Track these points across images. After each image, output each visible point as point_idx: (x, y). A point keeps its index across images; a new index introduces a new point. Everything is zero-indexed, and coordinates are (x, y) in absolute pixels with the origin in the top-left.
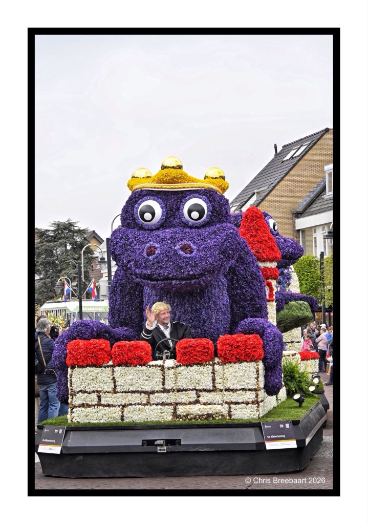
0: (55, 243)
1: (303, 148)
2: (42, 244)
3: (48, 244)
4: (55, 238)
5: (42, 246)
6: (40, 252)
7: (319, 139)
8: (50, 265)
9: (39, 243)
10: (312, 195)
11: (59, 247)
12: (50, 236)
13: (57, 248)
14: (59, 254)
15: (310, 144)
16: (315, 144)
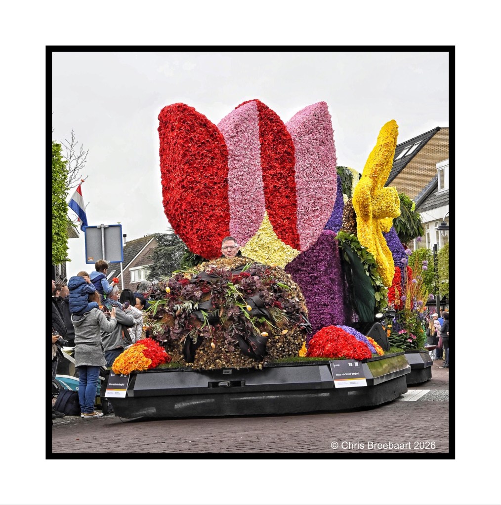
0: (173, 247)
1: (415, 147)
2: (161, 248)
3: (166, 248)
4: (173, 242)
5: (160, 250)
6: (159, 256)
7: (430, 138)
8: (168, 268)
9: (158, 248)
10: (424, 193)
11: (177, 251)
12: (168, 240)
13: (175, 252)
14: (177, 258)
15: (422, 142)
16: (426, 143)
